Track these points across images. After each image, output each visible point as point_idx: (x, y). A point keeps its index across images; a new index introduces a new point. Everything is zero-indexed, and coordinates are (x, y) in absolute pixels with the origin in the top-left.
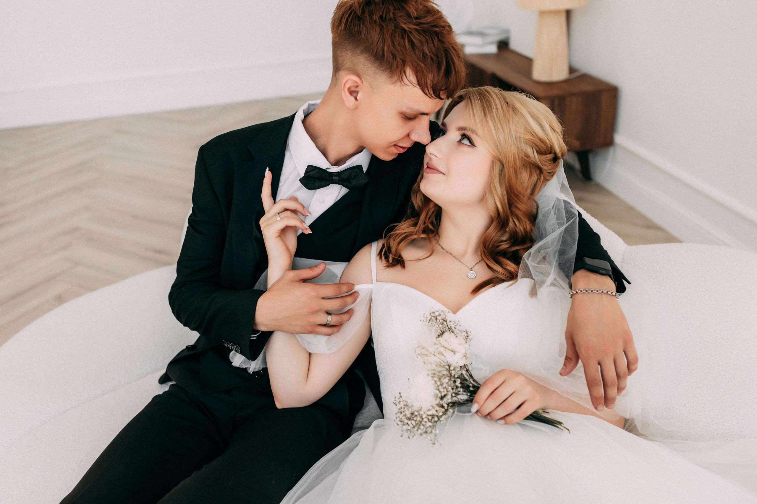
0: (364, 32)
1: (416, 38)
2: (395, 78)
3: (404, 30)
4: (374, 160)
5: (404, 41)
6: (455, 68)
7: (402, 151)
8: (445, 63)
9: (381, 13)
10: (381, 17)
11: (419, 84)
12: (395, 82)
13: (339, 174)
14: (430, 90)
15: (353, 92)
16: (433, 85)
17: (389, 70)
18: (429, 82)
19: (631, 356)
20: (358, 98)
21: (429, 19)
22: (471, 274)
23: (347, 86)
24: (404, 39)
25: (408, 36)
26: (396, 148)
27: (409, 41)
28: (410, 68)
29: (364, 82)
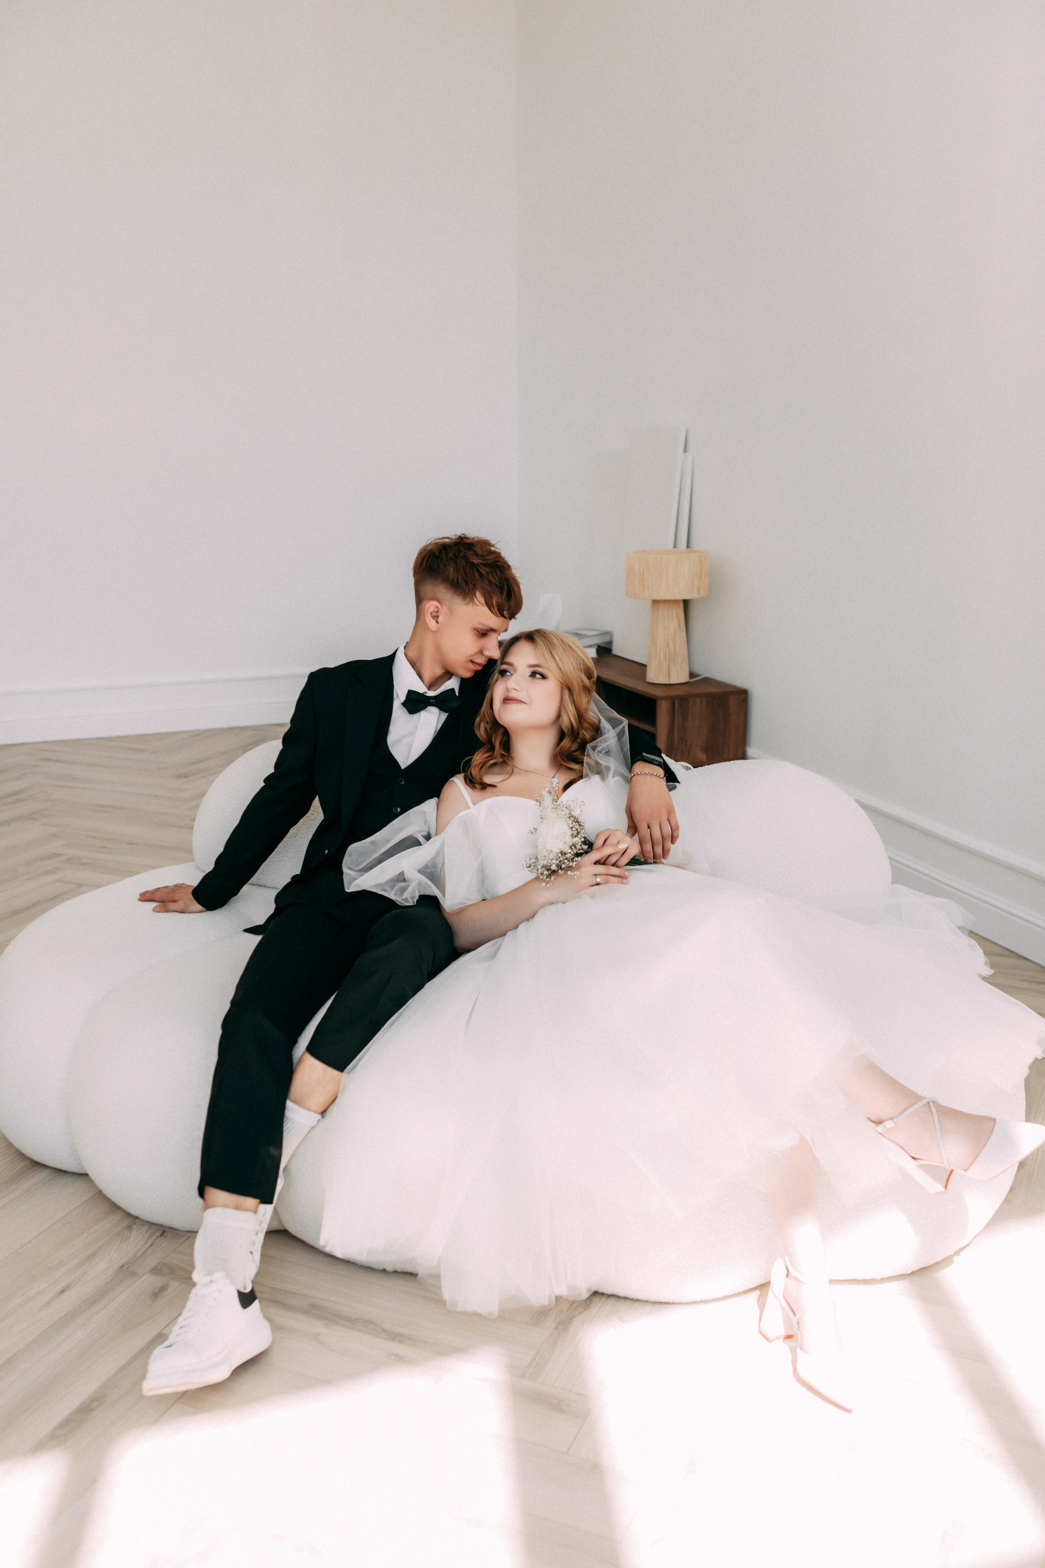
0: (442, 566)
1: (483, 570)
2: (468, 600)
3: (473, 564)
4: (463, 682)
5: (474, 571)
6: (514, 593)
7: (480, 668)
8: (506, 588)
9: (454, 552)
10: (455, 555)
11: (487, 604)
12: (468, 604)
13: (435, 697)
14: (495, 609)
15: (436, 617)
16: (498, 604)
17: (463, 594)
18: (494, 602)
19: (673, 824)
20: (439, 621)
21: (492, 557)
22: (555, 780)
23: (430, 610)
24: (473, 570)
25: (477, 568)
26: (473, 665)
27: (477, 571)
28: (480, 591)
29: (444, 607)
